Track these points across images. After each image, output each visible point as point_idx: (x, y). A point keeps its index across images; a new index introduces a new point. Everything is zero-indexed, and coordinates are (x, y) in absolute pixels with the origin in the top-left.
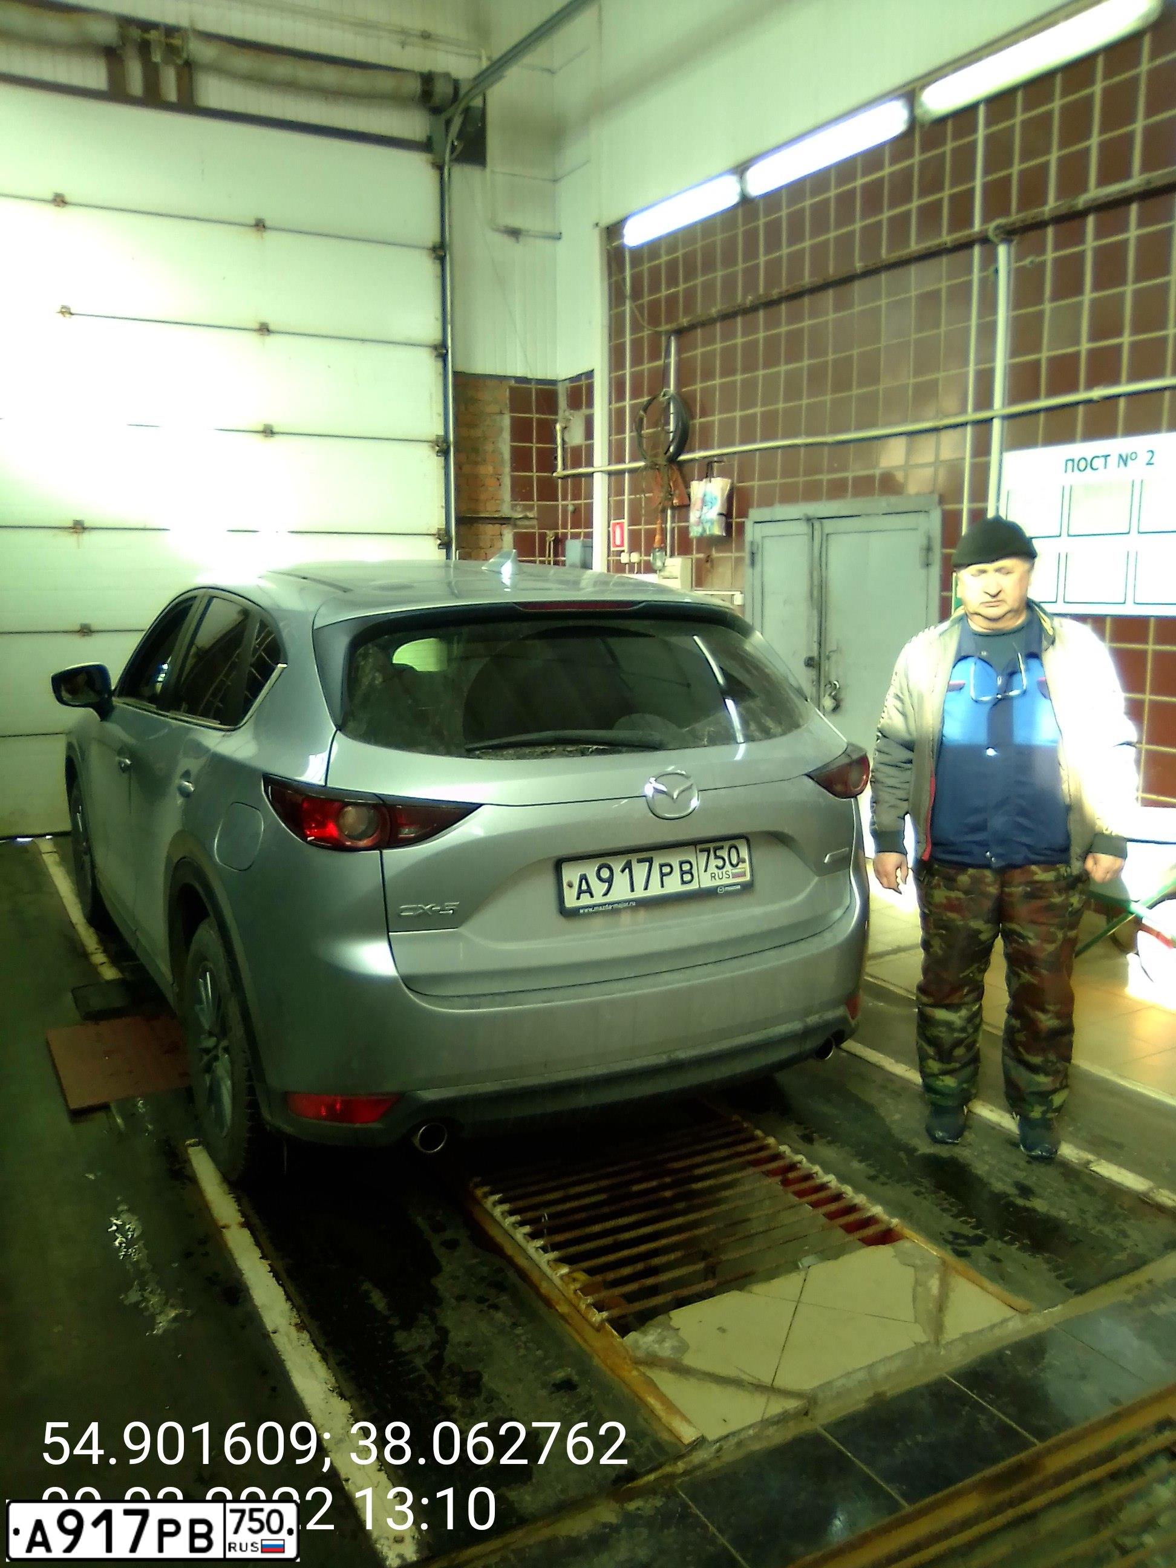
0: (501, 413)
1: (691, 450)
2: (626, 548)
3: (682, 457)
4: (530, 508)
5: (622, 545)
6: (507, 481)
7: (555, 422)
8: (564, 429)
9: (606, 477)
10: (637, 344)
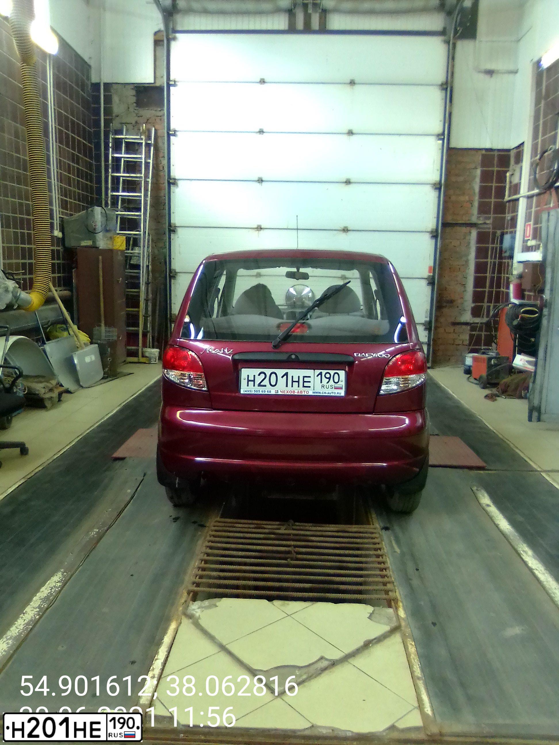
0: (476, 168)
2: (531, 238)
5: (529, 236)
6: (476, 204)
7: (506, 172)
8: (510, 175)
9: (525, 199)
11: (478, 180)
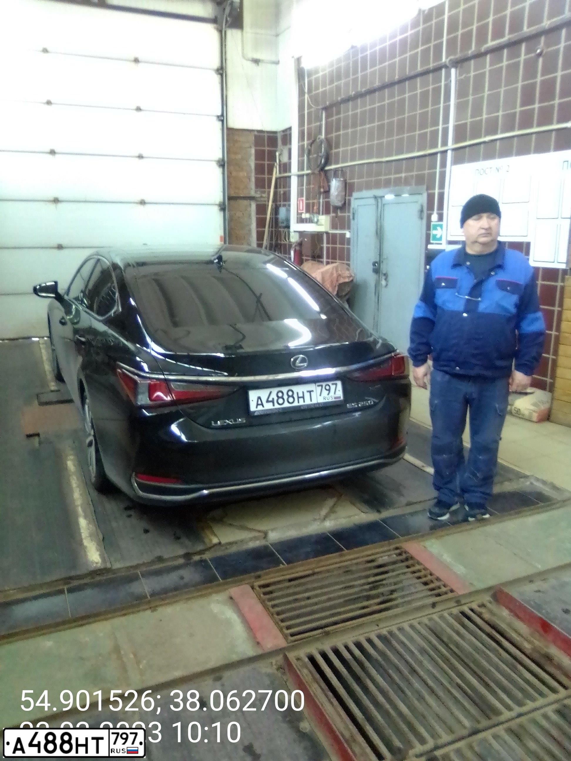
0: (251, 147)
1: (331, 165)
3: (327, 168)
4: (264, 192)
5: (303, 210)
6: (253, 179)
7: (275, 152)
8: (280, 155)
9: (296, 177)
10: (309, 115)
11: (253, 158)
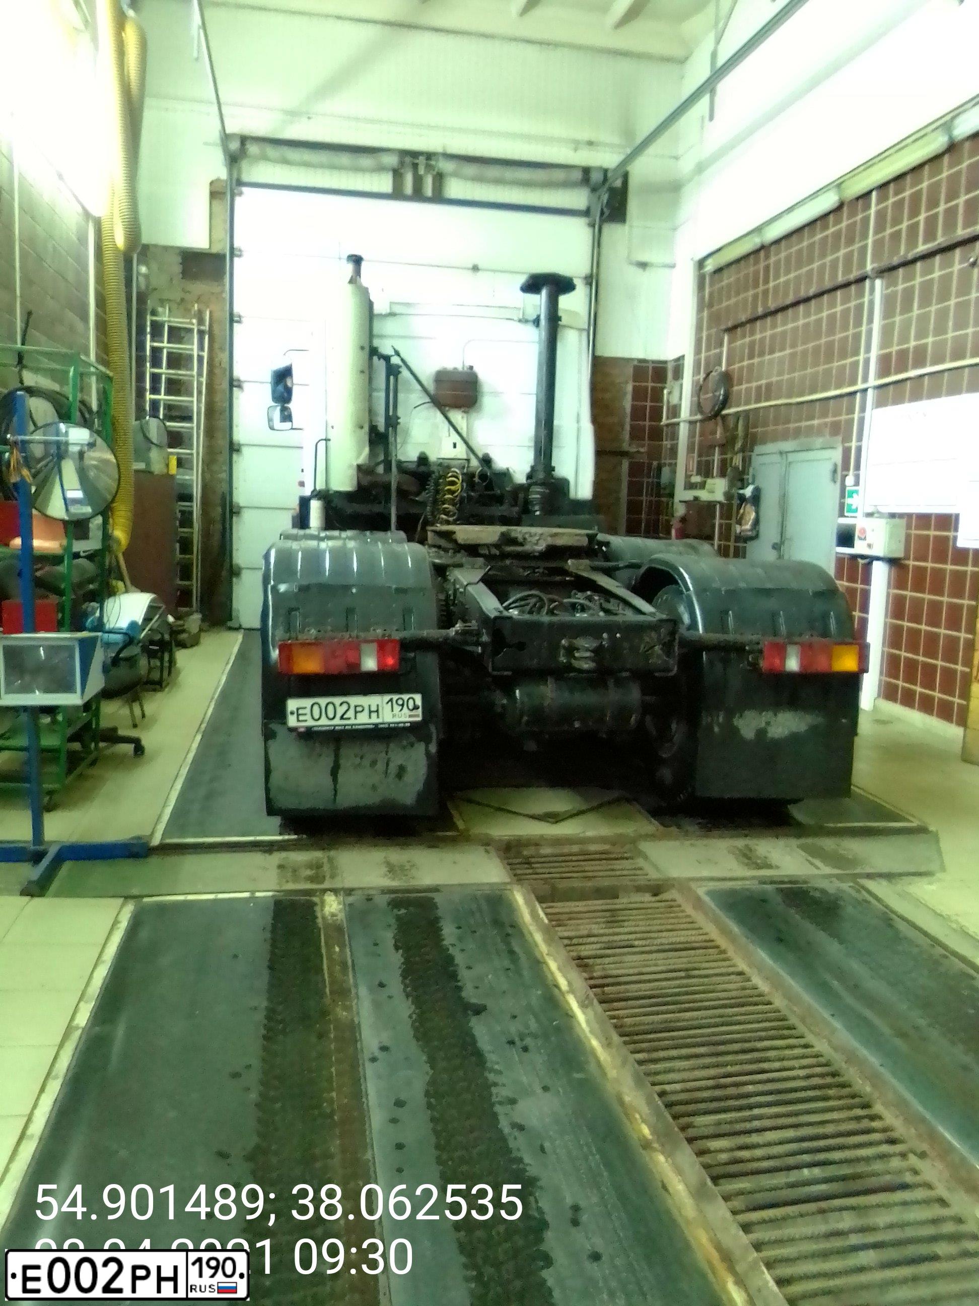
0: (627, 382)
1: (729, 408)
2: (694, 473)
3: (724, 412)
4: (643, 446)
5: (693, 471)
6: (627, 427)
7: (663, 389)
8: (669, 393)
9: (687, 425)
10: (709, 337)
11: (629, 397)
